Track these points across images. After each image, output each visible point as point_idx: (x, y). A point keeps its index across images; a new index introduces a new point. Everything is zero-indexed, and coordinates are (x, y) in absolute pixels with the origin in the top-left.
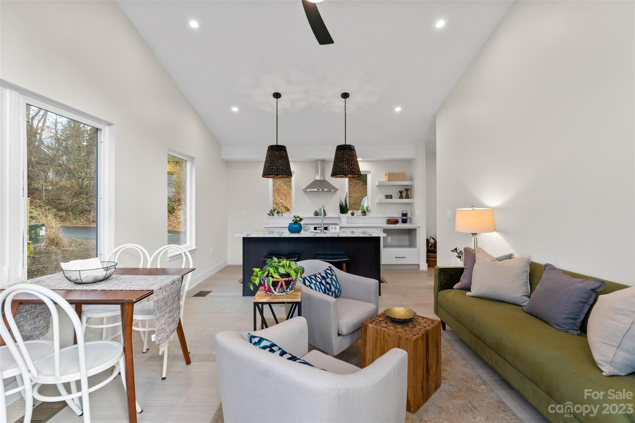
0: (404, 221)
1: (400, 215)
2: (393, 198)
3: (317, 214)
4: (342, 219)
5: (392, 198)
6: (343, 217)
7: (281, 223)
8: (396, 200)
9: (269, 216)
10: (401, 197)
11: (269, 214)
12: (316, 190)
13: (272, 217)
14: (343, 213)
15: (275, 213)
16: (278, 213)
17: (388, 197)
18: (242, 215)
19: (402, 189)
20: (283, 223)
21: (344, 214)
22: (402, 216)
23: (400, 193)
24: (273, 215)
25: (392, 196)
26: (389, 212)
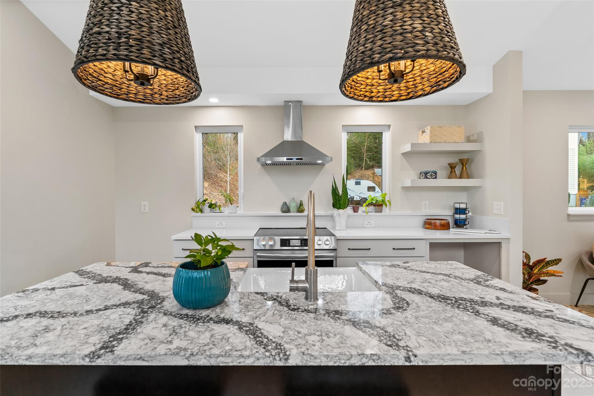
0: (459, 224)
1: (451, 213)
2: (438, 177)
3: (286, 209)
4: (337, 219)
5: (436, 178)
6: (339, 215)
7: (217, 226)
8: (442, 182)
9: (194, 214)
10: (451, 175)
11: (193, 209)
12: (284, 159)
13: (199, 214)
14: (339, 208)
15: (206, 208)
16: (211, 206)
17: (425, 175)
18: (143, 211)
19: (454, 160)
20: (221, 227)
21: (341, 211)
22: (456, 213)
23: (451, 167)
24: (201, 211)
25: (436, 173)
26: (426, 204)
